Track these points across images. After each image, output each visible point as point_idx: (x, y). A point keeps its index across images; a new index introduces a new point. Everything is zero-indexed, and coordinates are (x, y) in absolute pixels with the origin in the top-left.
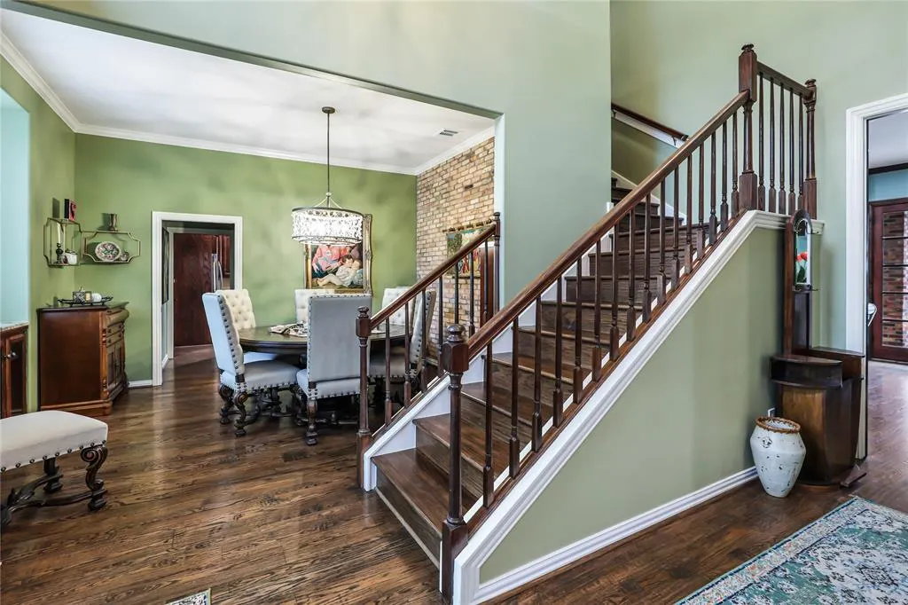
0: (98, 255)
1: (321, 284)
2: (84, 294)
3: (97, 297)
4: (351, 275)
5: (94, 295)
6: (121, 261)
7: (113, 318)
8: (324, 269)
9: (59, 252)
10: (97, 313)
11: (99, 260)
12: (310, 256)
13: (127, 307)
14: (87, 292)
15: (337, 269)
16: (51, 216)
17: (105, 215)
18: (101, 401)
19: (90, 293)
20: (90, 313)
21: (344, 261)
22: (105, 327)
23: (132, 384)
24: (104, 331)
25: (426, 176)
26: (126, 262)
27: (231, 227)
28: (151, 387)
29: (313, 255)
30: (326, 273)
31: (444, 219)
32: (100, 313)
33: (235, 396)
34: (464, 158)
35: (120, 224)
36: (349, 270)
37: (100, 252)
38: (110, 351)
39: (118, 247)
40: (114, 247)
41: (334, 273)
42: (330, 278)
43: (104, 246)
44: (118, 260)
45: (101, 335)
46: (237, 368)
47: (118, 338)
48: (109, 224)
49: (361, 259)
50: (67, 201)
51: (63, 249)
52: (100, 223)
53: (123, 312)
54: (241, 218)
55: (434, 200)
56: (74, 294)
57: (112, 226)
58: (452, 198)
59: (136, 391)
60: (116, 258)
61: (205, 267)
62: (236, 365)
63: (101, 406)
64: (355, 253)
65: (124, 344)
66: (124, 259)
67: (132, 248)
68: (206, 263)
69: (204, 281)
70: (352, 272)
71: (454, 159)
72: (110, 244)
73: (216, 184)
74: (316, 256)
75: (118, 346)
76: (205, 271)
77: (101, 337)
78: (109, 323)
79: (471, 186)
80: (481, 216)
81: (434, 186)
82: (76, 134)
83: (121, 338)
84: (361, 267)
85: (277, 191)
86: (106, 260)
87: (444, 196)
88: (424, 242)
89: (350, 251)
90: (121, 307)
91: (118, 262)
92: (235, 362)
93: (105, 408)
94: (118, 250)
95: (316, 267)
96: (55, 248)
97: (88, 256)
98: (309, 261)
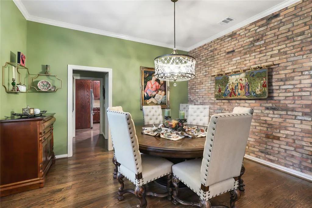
0: (39, 88)
1: (148, 103)
2: (29, 109)
3: (38, 111)
4: (161, 98)
5: (35, 110)
6: (51, 91)
7: (47, 124)
8: (149, 96)
9: (13, 84)
10: (36, 122)
11: (40, 90)
12: (143, 89)
13: (55, 116)
14: (31, 109)
15: (155, 95)
16: (9, 61)
17: (43, 66)
18: (39, 179)
19: (33, 109)
20: (32, 123)
21: (158, 92)
22: (41, 131)
23: (57, 157)
24: (41, 134)
25: (195, 51)
26: (54, 91)
27: (107, 73)
28: (67, 158)
29: (145, 89)
30: (150, 98)
31: (209, 70)
32: (38, 122)
33: (136, 189)
34: (226, 37)
35: (51, 71)
36: (161, 96)
37: (40, 85)
38: (44, 145)
39: (50, 83)
40: (48, 83)
41: (154, 97)
42: (152, 100)
43: (42, 82)
44: (50, 90)
45: (39, 136)
46: (138, 169)
47: (50, 134)
48: (45, 70)
49: (165, 91)
50: (19, 53)
51: (17, 82)
52: (40, 70)
53: (53, 119)
54: (112, 69)
55: (201, 61)
56: (23, 110)
57: (47, 72)
58: (215, 59)
59: (59, 161)
60: (49, 89)
61: (87, 95)
62: (138, 166)
63: (38, 182)
64: (163, 87)
65: (53, 137)
66: (53, 90)
67: (57, 84)
68: (88, 93)
69: (87, 101)
70: (161, 97)
71: (218, 39)
72: (45, 82)
73: (100, 52)
74: (146, 89)
75: (49, 139)
76: (88, 97)
77: (38, 137)
78: (43, 128)
79: (233, 51)
80: (243, 66)
81: (201, 55)
82: (28, 20)
83: (52, 133)
84: (165, 94)
85: (128, 56)
86: (44, 90)
87: (209, 59)
88: (194, 82)
89: (161, 87)
90: (52, 117)
91: (49, 92)
92: (137, 164)
93: (41, 183)
94: (50, 85)
95: (146, 94)
96: (11, 82)
97: (33, 88)
98: (143, 91)
